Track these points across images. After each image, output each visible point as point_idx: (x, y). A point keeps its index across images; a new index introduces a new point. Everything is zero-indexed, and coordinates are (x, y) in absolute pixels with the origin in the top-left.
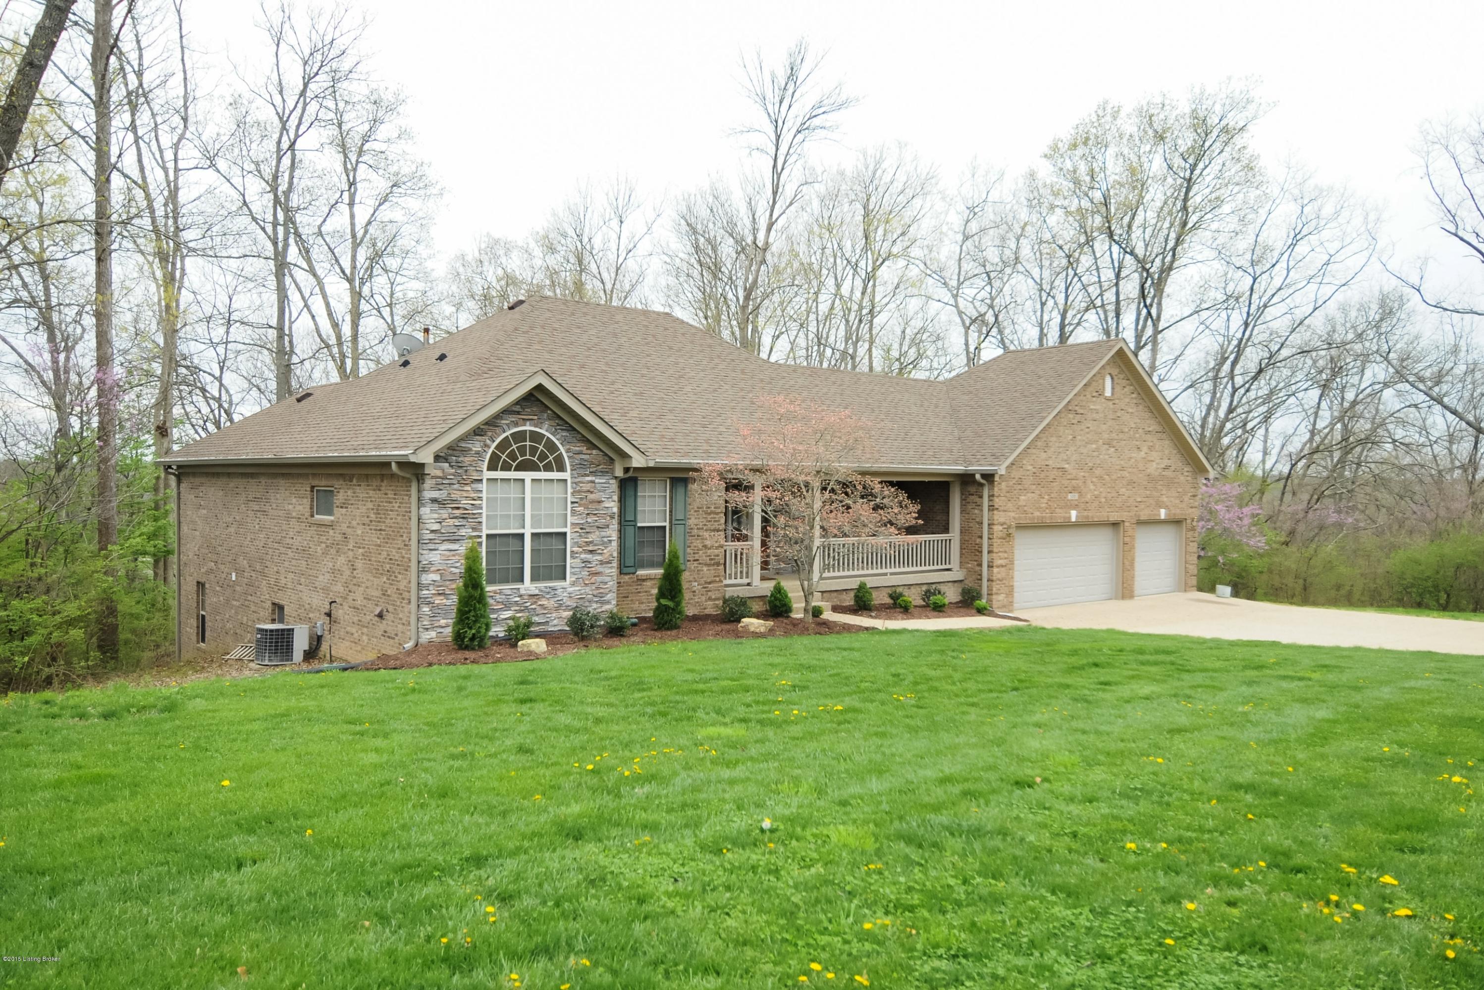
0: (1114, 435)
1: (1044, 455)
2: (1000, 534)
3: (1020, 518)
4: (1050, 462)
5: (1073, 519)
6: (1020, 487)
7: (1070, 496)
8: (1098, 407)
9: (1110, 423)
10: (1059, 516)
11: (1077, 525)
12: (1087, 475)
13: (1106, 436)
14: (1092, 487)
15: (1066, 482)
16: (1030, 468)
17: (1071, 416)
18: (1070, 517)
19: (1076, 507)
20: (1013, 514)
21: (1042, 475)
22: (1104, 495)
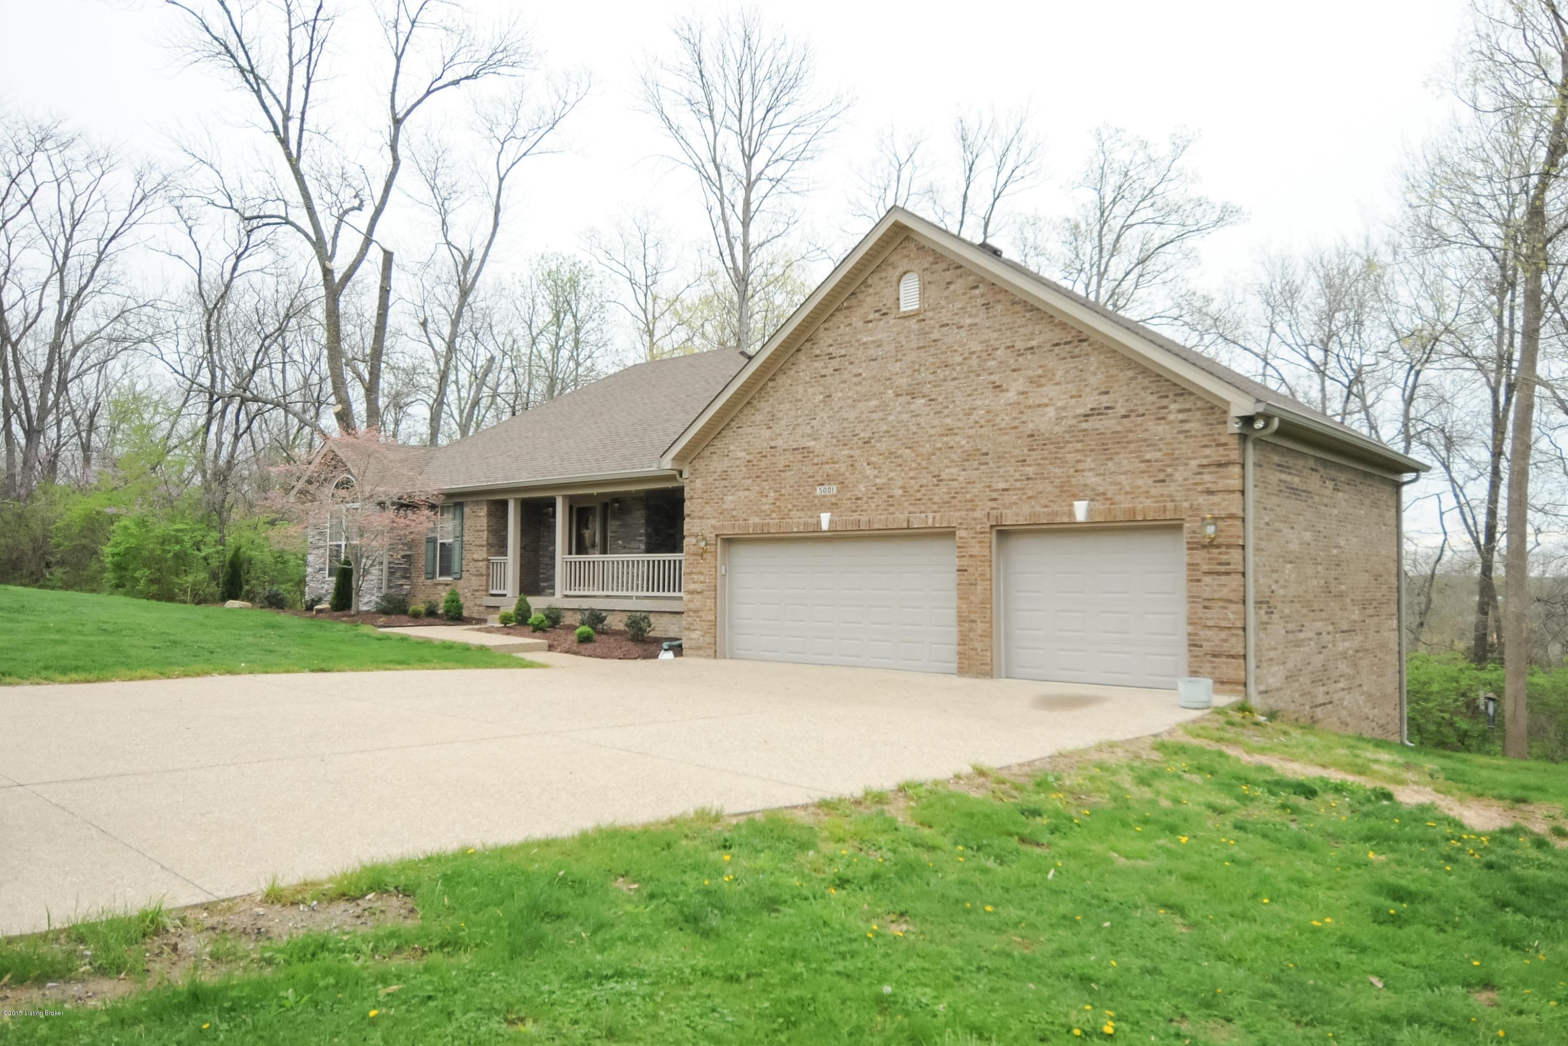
0: (925, 375)
1: (766, 434)
2: (693, 549)
3: (723, 527)
4: (779, 442)
5: (825, 526)
6: (725, 483)
7: (819, 491)
8: (880, 336)
9: (913, 356)
10: (797, 521)
11: (835, 537)
12: (857, 452)
13: (903, 381)
14: (869, 472)
15: (810, 470)
16: (743, 454)
17: (819, 364)
18: (819, 523)
19: (832, 507)
20: (713, 522)
21: (764, 463)
22: (900, 482)
